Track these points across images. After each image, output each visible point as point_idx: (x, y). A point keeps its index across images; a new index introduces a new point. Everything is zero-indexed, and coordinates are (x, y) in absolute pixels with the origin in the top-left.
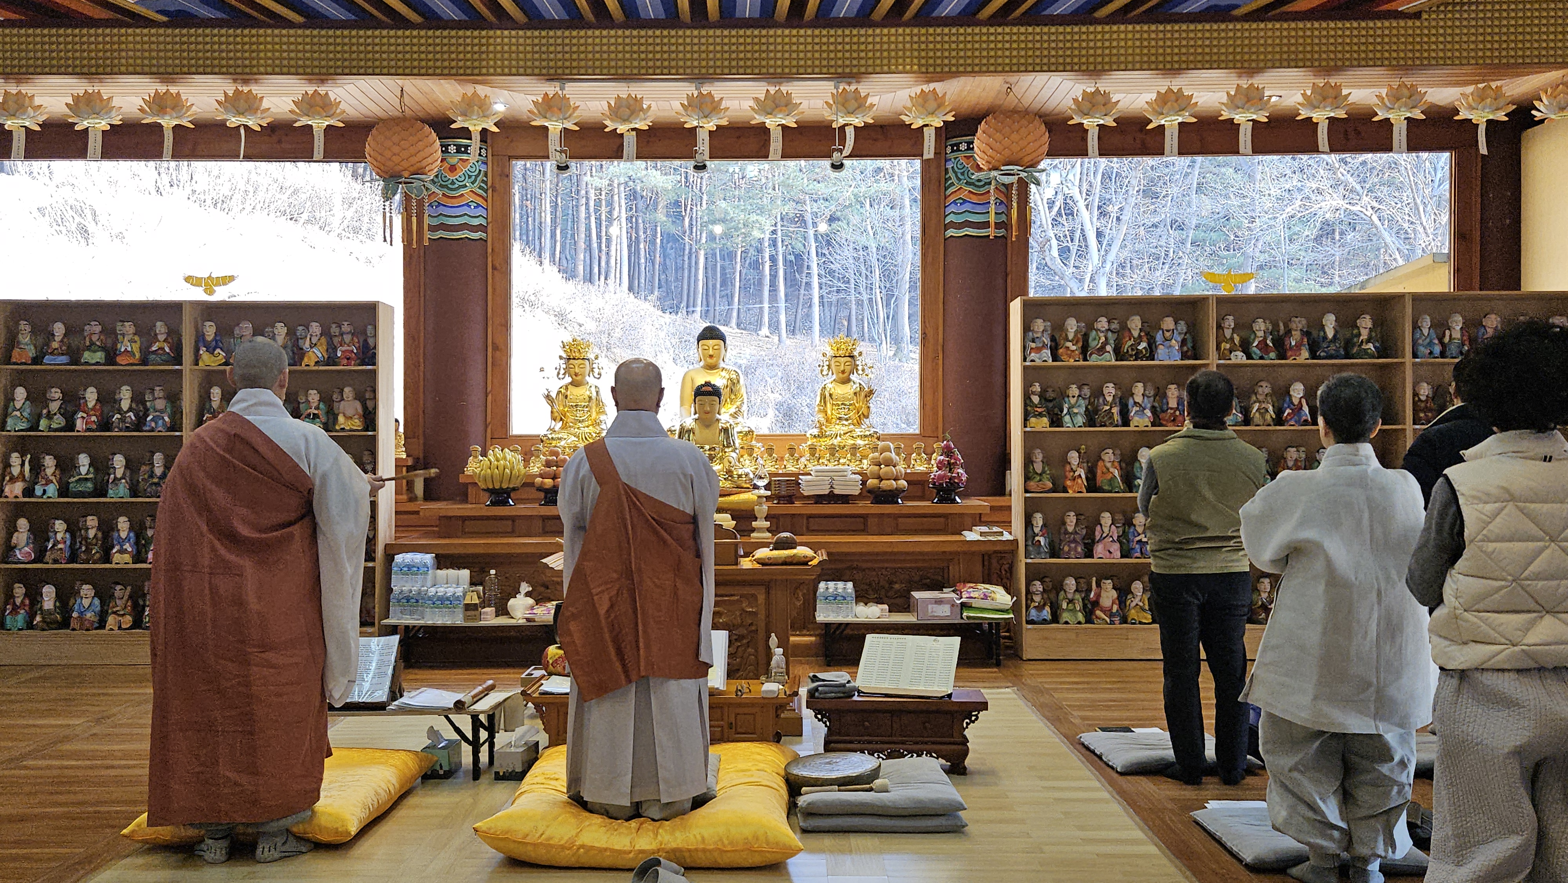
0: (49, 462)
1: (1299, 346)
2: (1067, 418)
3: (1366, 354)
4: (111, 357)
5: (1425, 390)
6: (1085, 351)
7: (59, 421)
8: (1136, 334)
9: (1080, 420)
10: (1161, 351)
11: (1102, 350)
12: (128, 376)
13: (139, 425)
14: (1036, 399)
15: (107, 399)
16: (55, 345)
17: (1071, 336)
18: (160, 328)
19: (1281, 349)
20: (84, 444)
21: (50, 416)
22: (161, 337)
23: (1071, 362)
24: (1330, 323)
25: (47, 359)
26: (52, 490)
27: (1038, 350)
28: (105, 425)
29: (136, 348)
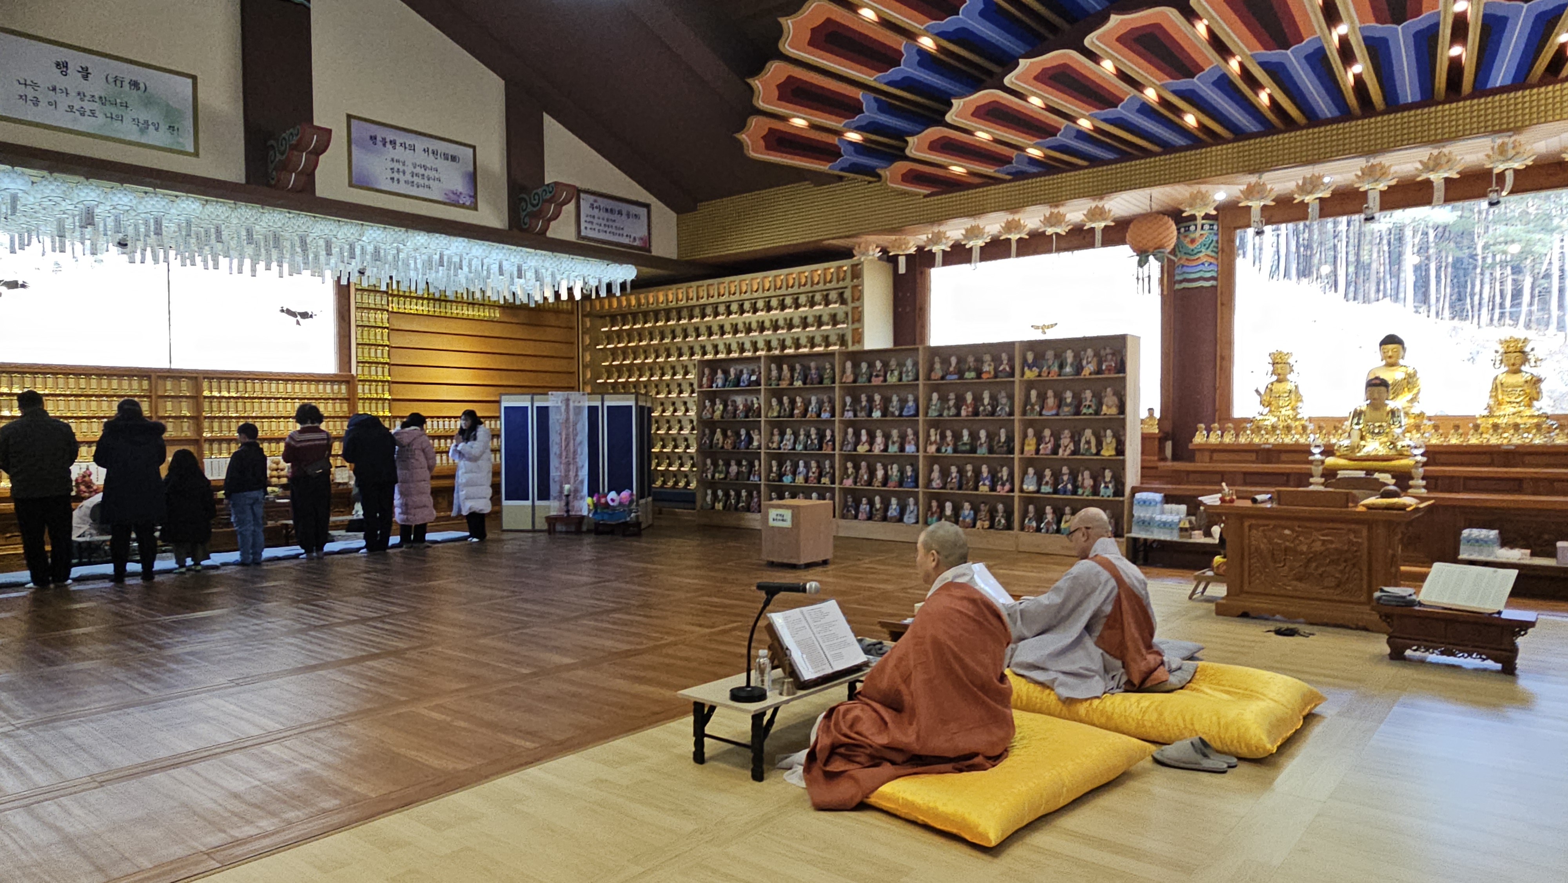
0: (949, 433)
4: (979, 375)
7: (953, 411)
12: (987, 385)
13: (993, 413)
15: (978, 399)
16: (951, 369)
18: (1004, 356)
20: (965, 423)
21: (949, 409)
22: (1005, 362)
25: (948, 377)
26: (950, 449)
28: (976, 413)
29: (992, 368)
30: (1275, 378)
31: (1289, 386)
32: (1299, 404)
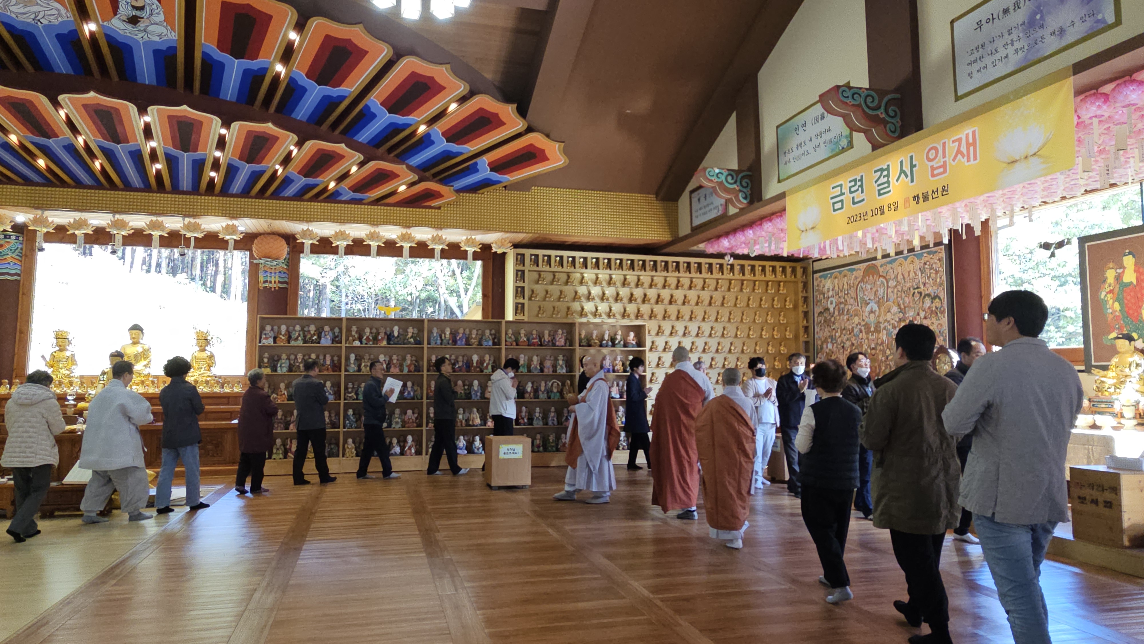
1: (383, 339)
2: (279, 369)
3: (410, 343)
5: (434, 359)
6: (289, 339)
8: (312, 332)
9: (285, 370)
10: (323, 341)
11: (296, 339)
14: (266, 360)
17: (283, 333)
19: (375, 339)
23: (282, 344)
24: (396, 329)
27: (266, 338)
30: (57, 348)
31: (68, 354)
32: (73, 367)
